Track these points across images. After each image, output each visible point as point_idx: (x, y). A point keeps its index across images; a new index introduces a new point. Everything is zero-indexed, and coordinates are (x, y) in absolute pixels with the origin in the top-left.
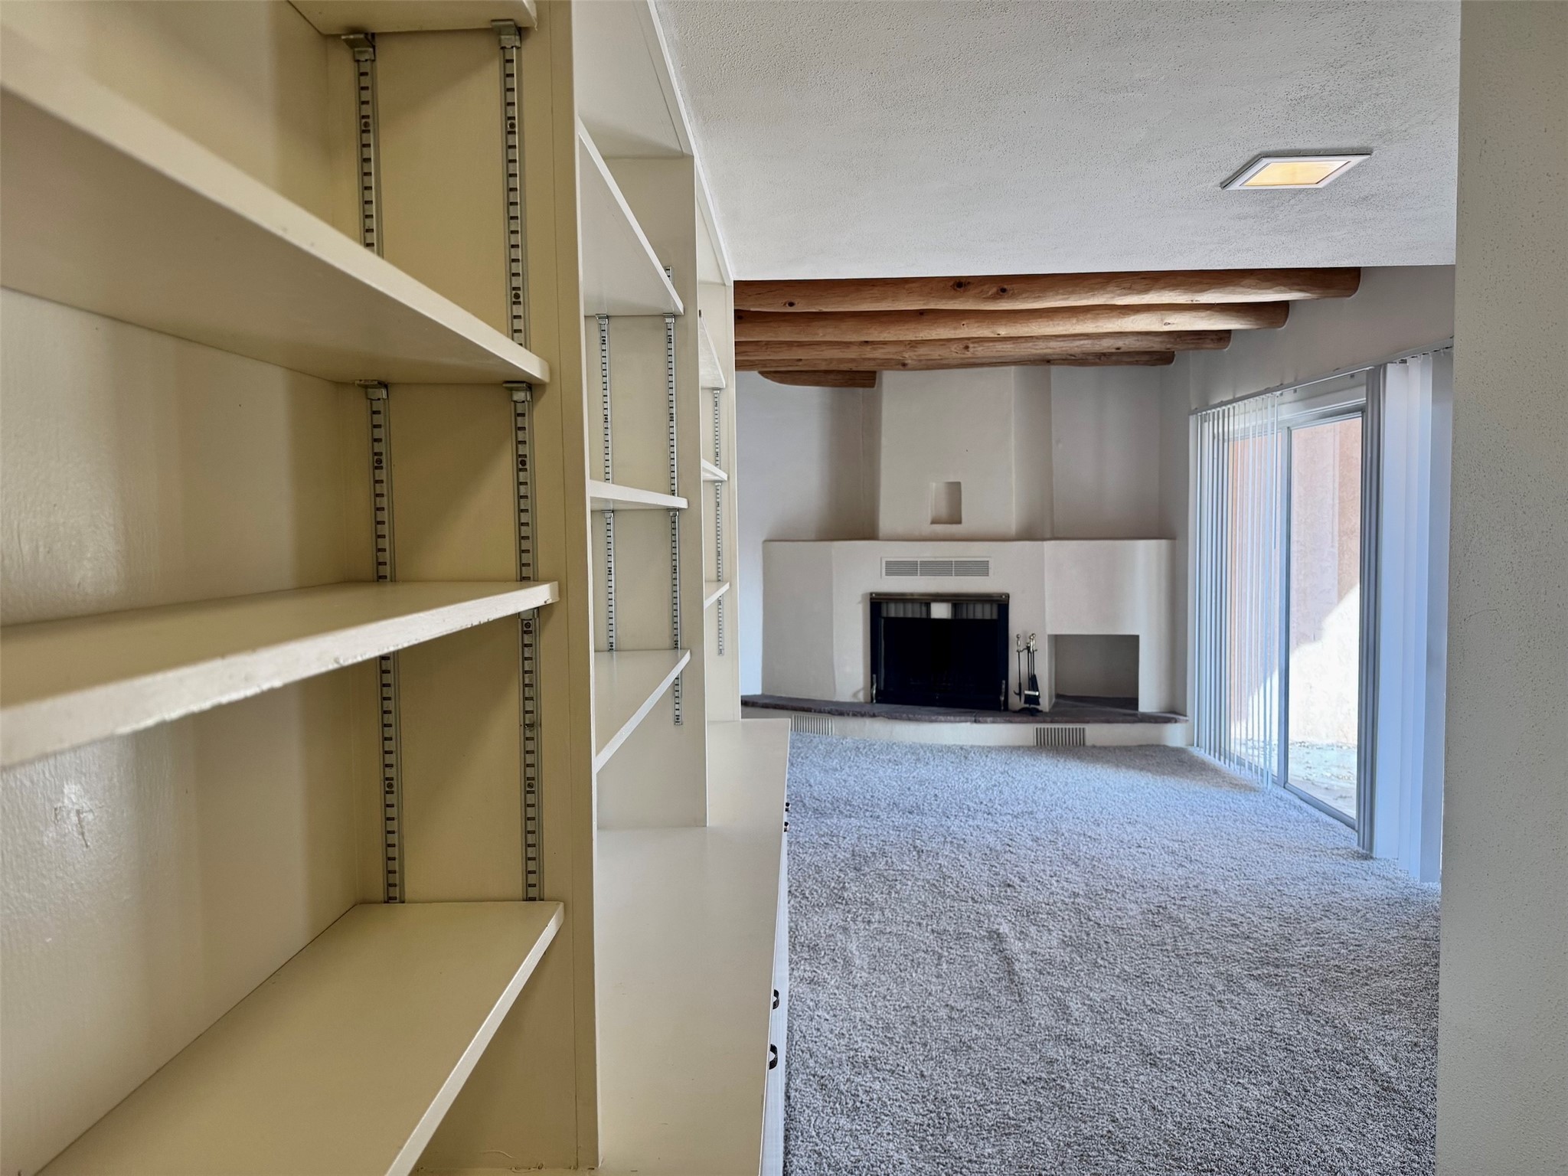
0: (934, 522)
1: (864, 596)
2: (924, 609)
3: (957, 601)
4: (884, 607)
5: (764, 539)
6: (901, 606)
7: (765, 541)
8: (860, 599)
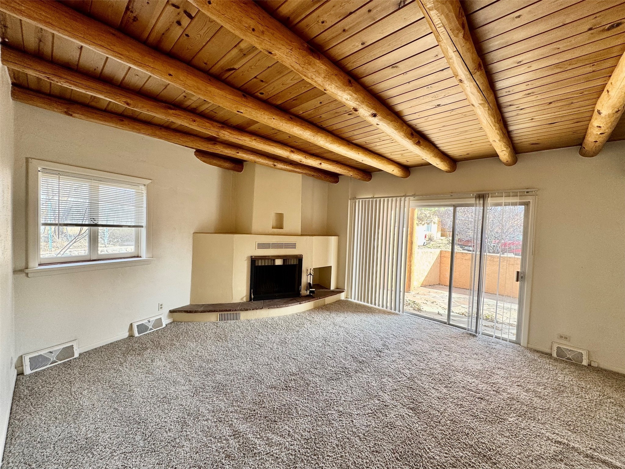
0: (273, 228)
1: (248, 257)
2: (272, 261)
3: (285, 258)
4: (257, 261)
5: (193, 232)
6: (263, 261)
7: (194, 233)
8: (246, 259)
